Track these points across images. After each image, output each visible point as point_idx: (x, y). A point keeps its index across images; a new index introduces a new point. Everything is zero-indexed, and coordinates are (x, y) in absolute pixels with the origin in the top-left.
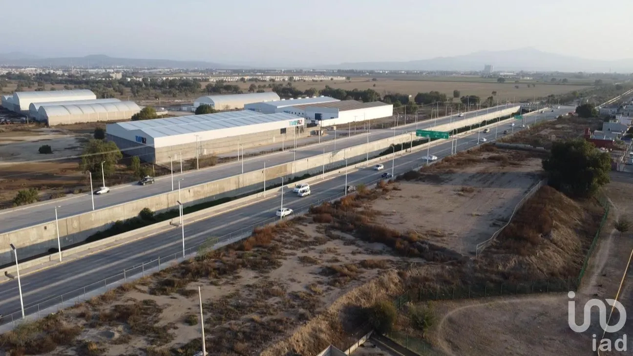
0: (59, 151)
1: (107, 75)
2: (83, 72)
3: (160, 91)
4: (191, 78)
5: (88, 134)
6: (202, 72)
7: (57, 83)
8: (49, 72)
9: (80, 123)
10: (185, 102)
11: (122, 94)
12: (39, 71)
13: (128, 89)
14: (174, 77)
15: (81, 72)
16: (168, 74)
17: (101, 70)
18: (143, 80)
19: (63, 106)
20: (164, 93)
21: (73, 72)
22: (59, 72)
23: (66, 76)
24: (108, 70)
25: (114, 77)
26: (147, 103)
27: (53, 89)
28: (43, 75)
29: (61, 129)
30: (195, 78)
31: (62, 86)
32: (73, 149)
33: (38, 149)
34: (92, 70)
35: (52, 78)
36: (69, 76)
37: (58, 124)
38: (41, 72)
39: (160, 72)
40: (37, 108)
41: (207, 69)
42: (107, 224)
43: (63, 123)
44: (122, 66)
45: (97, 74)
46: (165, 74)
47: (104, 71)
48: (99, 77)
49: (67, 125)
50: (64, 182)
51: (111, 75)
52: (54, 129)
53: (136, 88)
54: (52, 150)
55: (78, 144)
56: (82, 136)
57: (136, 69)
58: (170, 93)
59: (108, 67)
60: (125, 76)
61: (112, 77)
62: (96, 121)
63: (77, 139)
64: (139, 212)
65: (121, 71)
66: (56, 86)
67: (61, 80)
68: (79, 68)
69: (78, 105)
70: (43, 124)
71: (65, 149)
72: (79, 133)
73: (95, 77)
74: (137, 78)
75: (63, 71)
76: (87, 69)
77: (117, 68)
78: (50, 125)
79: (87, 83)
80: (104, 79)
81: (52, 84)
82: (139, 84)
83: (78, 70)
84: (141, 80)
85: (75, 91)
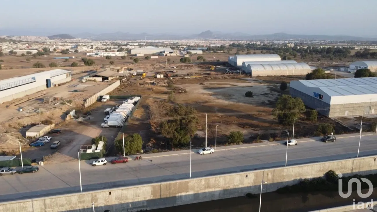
0: (257, 96)
1: (286, 45)
2: (271, 43)
3: (320, 56)
4: (340, 47)
5: (275, 84)
6: (348, 43)
7: (258, 49)
8: (254, 43)
9: (270, 76)
10: (341, 64)
11: (295, 57)
12: (248, 42)
13: (299, 54)
14: (328, 46)
15: (270, 43)
16: (324, 44)
17: (282, 42)
18: (308, 48)
19: (261, 65)
20: (323, 57)
21: (266, 43)
22: (258, 43)
23: (262, 45)
24: (286, 42)
25: (289, 46)
26: (313, 63)
27: (255, 53)
28: (250, 44)
29: (259, 79)
30: (344, 47)
31: (260, 51)
32: (266, 96)
33: (245, 93)
34: (276, 42)
35: (255, 46)
36: (264, 45)
37: (257, 75)
38: (249, 43)
39: (318, 43)
40: (246, 65)
41: (351, 41)
42: (296, 179)
43: (260, 76)
44: (294, 39)
45: (279, 44)
46: (321, 44)
47: (283, 42)
48: (281, 46)
49: (262, 77)
50: (261, 124)
51: (288, 45)
52: (254, 79)
53: (304, 53)
54: (253, 95)
55: (269, 92)
56: (272, 85)
57: (303, 41)
58: (328, 57)
59: (285, 40)
60: (296, 45)
61: (288, 46)
62: (280, 75)
63: (268, 87)
64: (325, 173)
65: (293, 42)
66: (257, 51)
67: (259, 48)
68: (269, 41)
69: (270, 64)
70: (249, 75)
71: (261, 94)
72: (270, 83)
73: (278, 46)
74: (303, 46)
75: (260, 42)
76: (274, 41)
77: (290, 40)
78: (252, 76)
79: (273, 49)
80: (283, 47)
81: (255, 50)
82: (306, 51)
83: (268, 42)
84: (306, 48)
85: (267, 55)
